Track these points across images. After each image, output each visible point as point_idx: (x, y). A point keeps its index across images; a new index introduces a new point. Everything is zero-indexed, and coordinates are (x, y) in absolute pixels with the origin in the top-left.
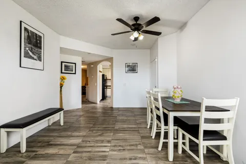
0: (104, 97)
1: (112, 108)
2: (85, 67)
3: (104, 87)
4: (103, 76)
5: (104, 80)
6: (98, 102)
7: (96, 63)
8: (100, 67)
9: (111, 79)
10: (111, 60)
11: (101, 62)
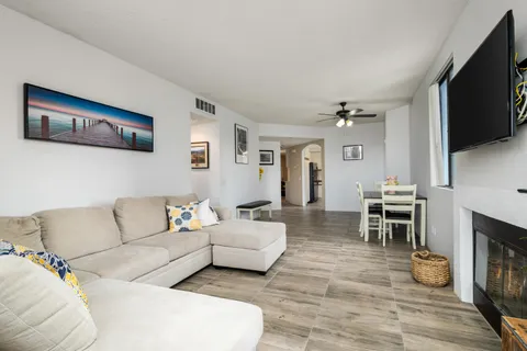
0: (313, 199)
1: (323, 211)
2: (284, 151)
3: (314, 182)
4: (311, 164)
5: (314, 171)
6: (304, 204)
7: (300, 147)
8: (306, 152)
9: (323, 170)
10: (320, 142)
11: (306, 144)
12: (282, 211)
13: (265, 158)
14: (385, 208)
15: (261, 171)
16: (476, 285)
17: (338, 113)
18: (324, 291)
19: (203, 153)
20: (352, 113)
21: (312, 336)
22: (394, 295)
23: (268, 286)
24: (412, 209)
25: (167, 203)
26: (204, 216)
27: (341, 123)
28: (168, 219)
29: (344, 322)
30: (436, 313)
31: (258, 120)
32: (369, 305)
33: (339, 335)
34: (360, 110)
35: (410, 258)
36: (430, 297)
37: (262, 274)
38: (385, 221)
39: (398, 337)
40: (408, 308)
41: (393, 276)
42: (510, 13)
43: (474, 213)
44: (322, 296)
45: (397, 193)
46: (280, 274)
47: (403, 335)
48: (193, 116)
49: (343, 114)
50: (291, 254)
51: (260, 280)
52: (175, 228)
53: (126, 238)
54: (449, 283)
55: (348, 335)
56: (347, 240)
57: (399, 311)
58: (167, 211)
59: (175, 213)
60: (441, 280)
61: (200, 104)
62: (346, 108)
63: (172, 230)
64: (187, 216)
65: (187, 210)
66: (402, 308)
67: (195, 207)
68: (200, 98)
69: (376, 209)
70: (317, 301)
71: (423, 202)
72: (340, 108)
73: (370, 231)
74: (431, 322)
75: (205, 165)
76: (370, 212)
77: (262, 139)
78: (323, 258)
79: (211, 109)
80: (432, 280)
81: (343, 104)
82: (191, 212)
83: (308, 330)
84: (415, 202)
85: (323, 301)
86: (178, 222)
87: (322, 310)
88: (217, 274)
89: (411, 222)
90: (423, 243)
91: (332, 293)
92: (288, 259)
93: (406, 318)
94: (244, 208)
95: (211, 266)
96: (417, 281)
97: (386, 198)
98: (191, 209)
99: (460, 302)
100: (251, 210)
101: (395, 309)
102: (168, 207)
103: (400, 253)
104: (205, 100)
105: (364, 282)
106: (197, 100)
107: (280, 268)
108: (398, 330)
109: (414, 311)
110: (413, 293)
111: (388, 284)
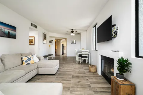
0: (63, 54)
1: (66, 57)
2: (56, 41)
3: (63, 49)
4: (63, 44)
5: (63, 46)
6: (61, 55)
7: (60, 40)
8: (61, 41)
9: (66, 46)
10: (66, 39)
11: (62, 39)
12: (55, 57)
13: (51, 42)
14: (82, 55)
15: (50, 46)
16: (102, 71)
17: (71, 32)
18: (71, 77)
19: (32, 40)
20: (75, 32)
21: (71, 89)
22: (86, 75)
23: (56, 78)
24: (88, 55)
25: (22, 56)
26: (35, 59)
27: (72, 34)
28: (22, 61)
29: (78, 84)
30: (95, 78)
31: (49, 31)
32: (82, 79)
33: (77, 87)
34: (76, 32)
35: (89, 67)
36: (94, 75)
37: (54, 75)
38: (82, 58)
39: (89, 85)
40: (90, 78)
41: (86, 71)
42: (111, 16)
43: (102, 56)
44: (71, 78)
45: (84, 52)
46: (59, 74)
47: (90, 84)
48: (30, 28)
49: (72, 32)
50: (61, 68)
51: (54, 76)
52: (25, 63)
53: (6, 68)
54: (96, 71)
55: (79, 87)
56: (73, 64)
57: (88, 79)
58: (22, 58)
59: (25, 59)
60: (95, 71)
61: (32, 25)
62: (73, 31)
63: (24, 64)
64: (29, 59)
65: (29, 58)
66: (89, 78)
67: (32, 56)
68: (33, 23)
69: (80, 56)
70: (70, 80)
71: (90, 54)
72: (72, 31)
73: (79, 61)
74: (95, 80)
75: (33, 44)
76: (79, 56)
77: (50, 37)
78: (69, 68)
79: (36, 27)
80: (93, 71)
81: (72, 30)
82: (31, 58)
83: (70, 87)
84: (88, 54)
85: (71, 79)
86: (26, 61)
87: (72, 82)
88: (40, 77)
89: (88, 58)
90: (90, 63)
91: (73, 77)
92: (60, 70)
93: (90, 80)
94: (45, 57)
95: (38, 74)
96: (90, 72)
97: (82, 53)
98: (31, 57)
99: (99, 75)
100: (47, 57)
101: (87, 79)
102: (22, 57)
103: (86, 66)
104: (34, 24)
105: (80, 73)
106: (32, 23)
107: (58, 73)
108: (89, 83)
109: (91, 78)
110: (90, 75)
111: (85, 73)
